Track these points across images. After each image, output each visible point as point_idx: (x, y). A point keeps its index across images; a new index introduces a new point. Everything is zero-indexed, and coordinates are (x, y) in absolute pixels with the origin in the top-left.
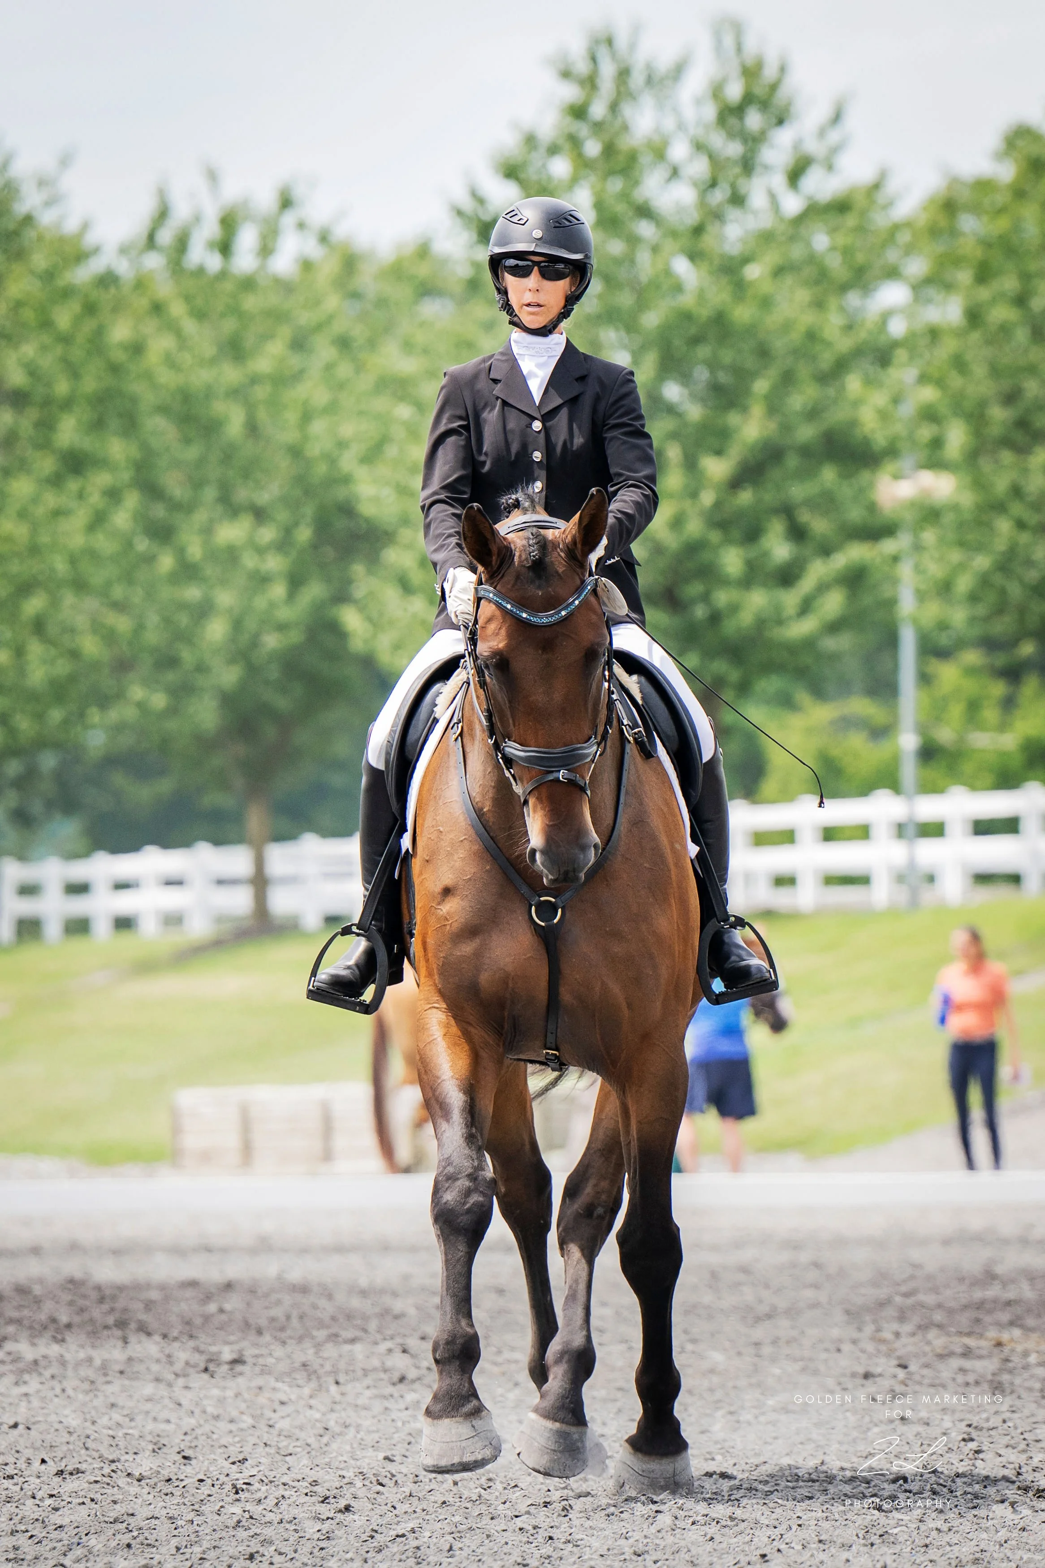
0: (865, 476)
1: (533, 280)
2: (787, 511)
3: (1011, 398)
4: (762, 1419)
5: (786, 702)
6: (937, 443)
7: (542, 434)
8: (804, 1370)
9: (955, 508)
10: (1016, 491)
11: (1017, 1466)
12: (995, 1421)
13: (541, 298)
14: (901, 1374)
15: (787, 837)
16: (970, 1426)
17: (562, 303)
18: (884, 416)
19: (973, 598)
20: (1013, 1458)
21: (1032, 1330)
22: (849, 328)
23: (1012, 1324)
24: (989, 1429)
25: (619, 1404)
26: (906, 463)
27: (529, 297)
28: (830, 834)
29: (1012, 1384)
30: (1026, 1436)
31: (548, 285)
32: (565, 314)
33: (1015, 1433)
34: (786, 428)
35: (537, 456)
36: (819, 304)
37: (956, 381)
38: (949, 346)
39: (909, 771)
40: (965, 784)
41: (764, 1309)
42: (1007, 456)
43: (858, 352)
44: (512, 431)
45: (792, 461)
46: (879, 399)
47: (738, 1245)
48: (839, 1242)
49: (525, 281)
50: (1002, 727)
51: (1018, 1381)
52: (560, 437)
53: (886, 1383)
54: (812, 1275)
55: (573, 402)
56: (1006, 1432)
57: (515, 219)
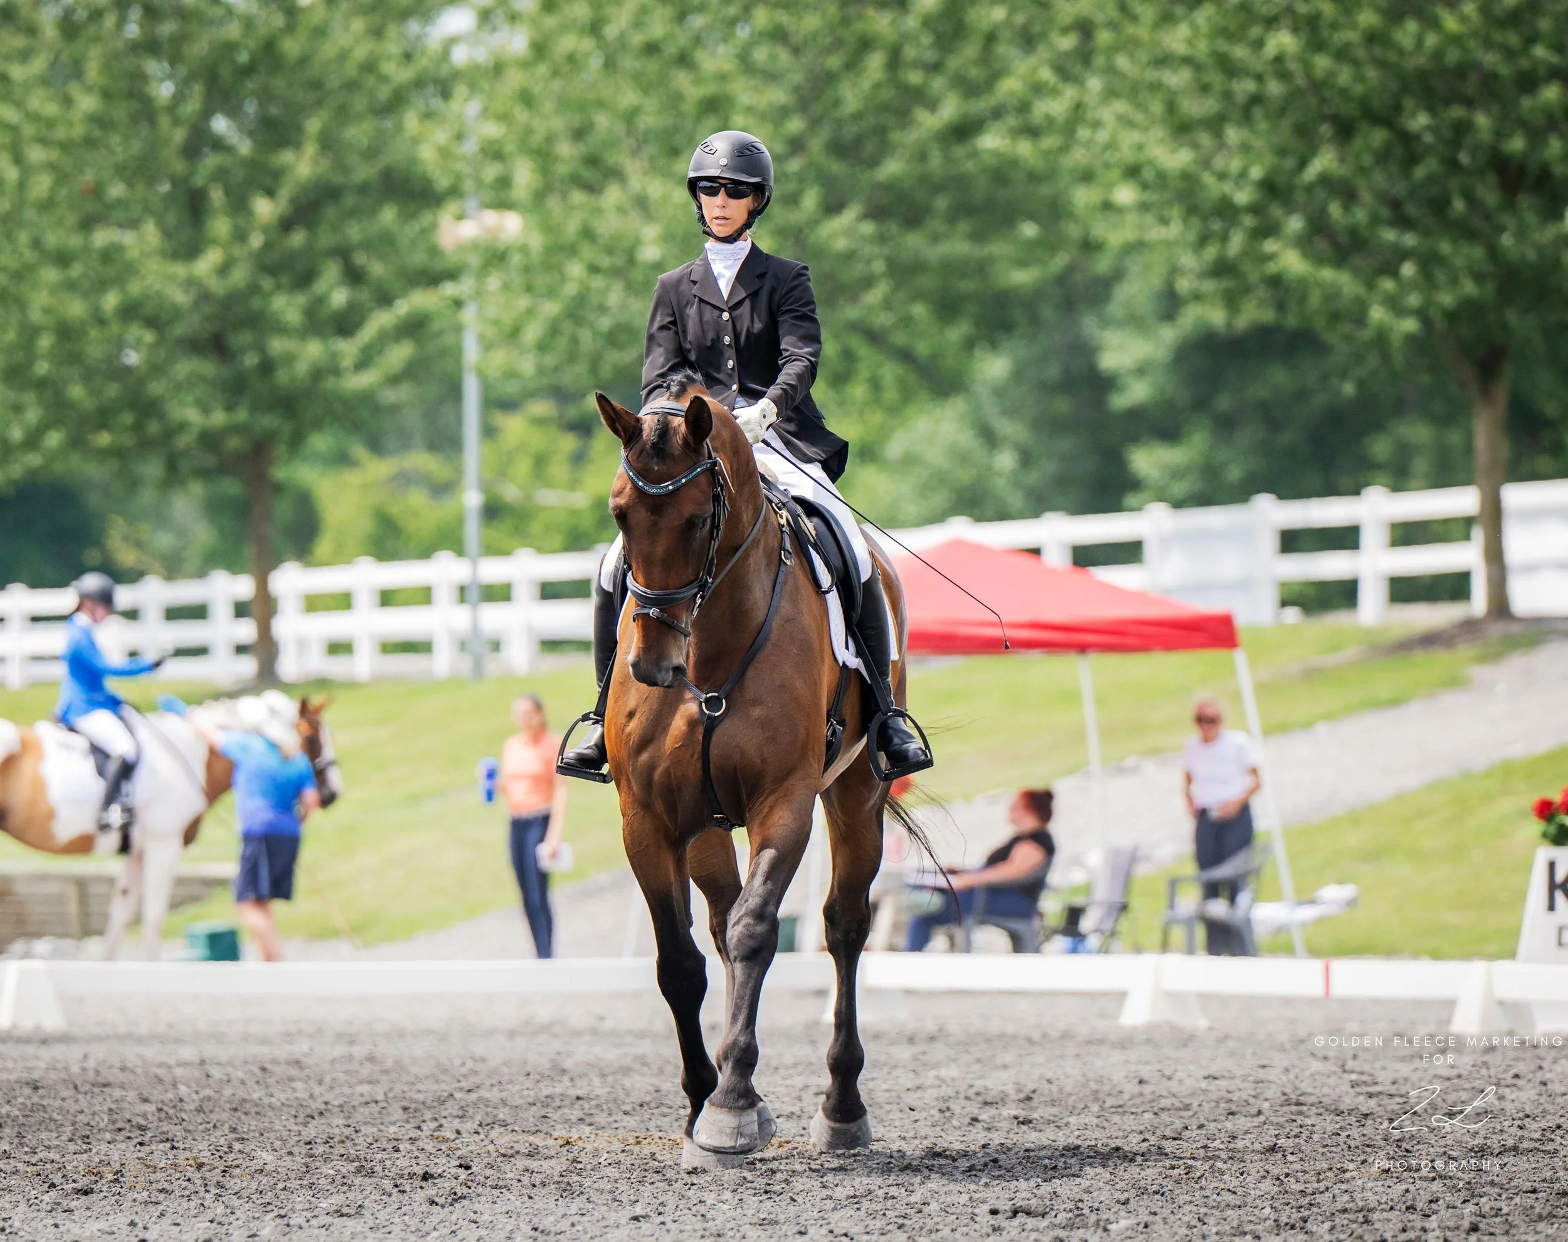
0: (426, 218)
1: (721, 198)
2: (343, 254)
3: (579, 134)
4: (314, 1222)
5: (342, 459)
6: (504, 182)
7: (730, 322)
8: (358, 1171)
9: (524, 249)
10: (588, 234)
12: (564, 1225)
13: (728, 213)
14: (463, 1174)
15: (343, 601)
16: (536, 1229)
17: (745, 216)
18: (445, 153)
19: (542, 347)
21: (601, 1128)
22: (408, 57)
23: (582, 1122)
24: (557, 1234)
25: (161, 1208)
26: (471, 204)
27: (717, 212)
28: (387, 598)
29: (581, 1186)
31: (733, 202)
32: (748, 225)
34: (340, 165)
35: (727, 340)
36: (377, 33)
37: (521, 115)
38: (515, 79)
39: (472, 530)
40: (531, 546)
41: (317, 1105)
42: (578, 197)
43: (419, 83)
44: (707, 322)
45: (350, 200)
46: (441, 135)
47: (289, 1037)
48: (398, 1034)
49: (714, 199)
50: (573, 484)
51: (587, 1182)
52: (744, 325)
53: (447, 1185)
54: (367, 1070)
55: (754, 296)
56: (574, 1237)
57: (707, 150)
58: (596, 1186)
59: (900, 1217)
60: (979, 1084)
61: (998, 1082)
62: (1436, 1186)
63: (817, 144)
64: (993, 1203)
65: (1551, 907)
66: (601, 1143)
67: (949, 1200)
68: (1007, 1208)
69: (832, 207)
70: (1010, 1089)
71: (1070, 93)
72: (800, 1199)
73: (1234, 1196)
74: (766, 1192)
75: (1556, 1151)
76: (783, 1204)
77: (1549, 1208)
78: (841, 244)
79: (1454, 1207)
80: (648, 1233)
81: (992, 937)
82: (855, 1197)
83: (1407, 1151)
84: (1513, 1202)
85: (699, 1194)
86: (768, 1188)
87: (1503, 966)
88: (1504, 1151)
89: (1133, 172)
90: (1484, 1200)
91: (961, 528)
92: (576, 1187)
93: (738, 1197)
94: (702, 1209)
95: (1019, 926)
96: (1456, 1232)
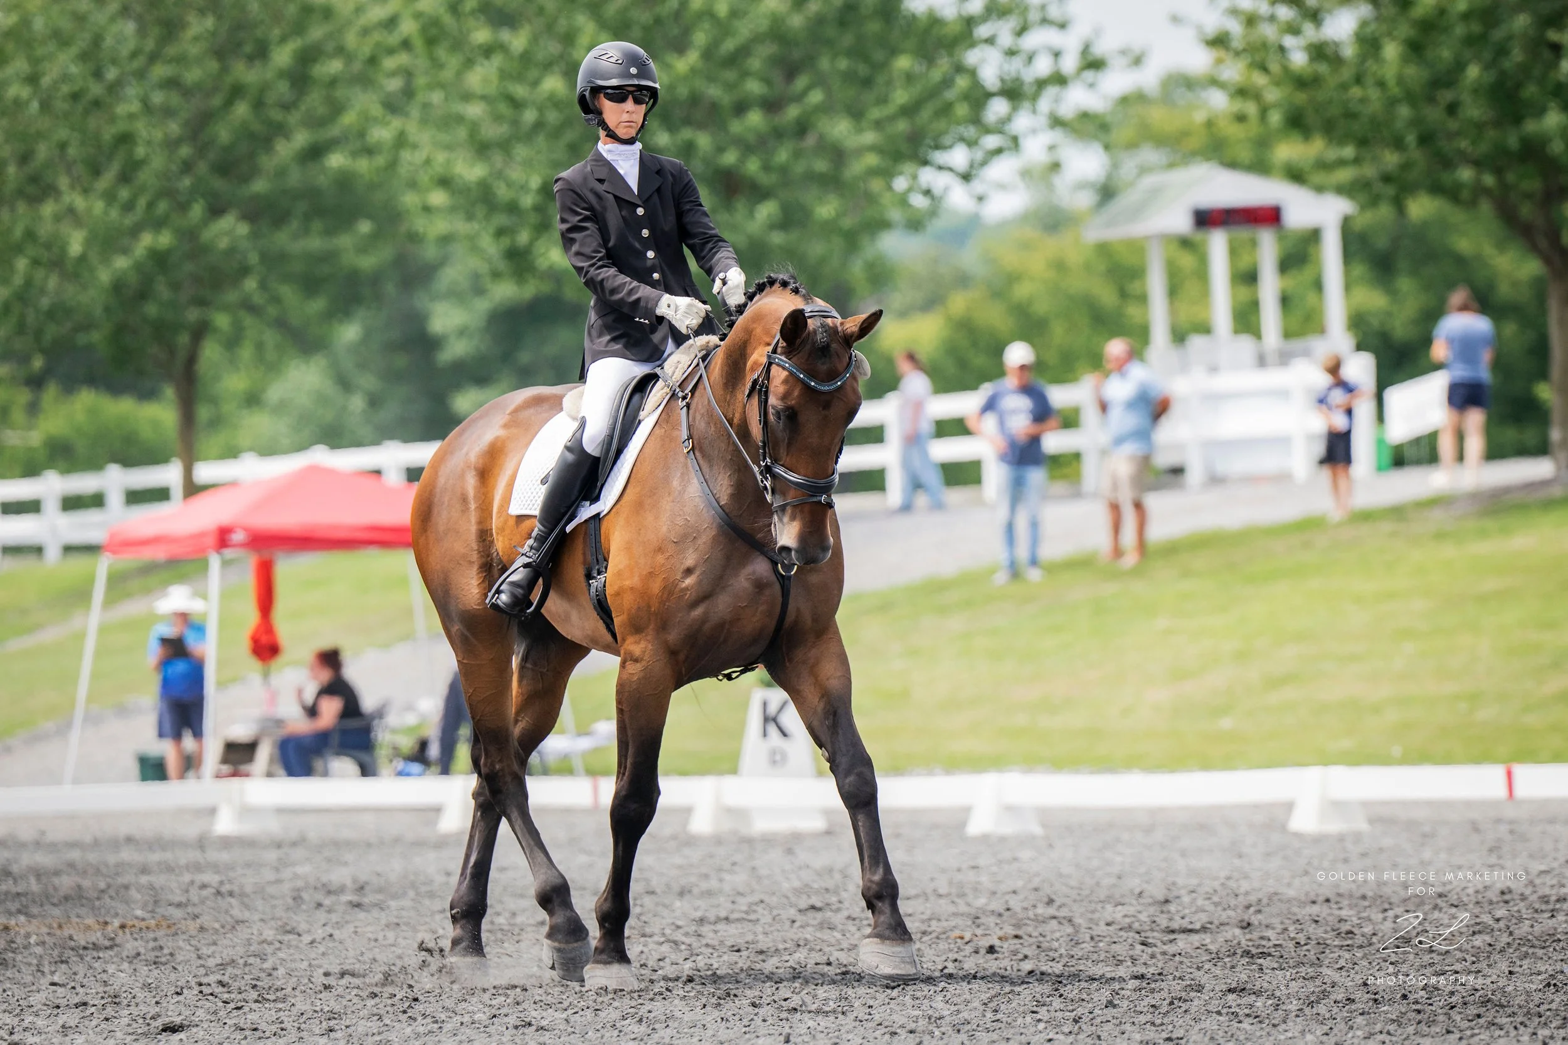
1: (628, 104)
3: (23, 159)
7: (646, 216)
11: (11, 1027)
13: (634, 118)
20: (8, 1021)
21: (34, 916)
23: (19, 912)
27: (622, 116)
29: (14, 960)
30: (21, 1002)
33: (13, 1001)
35: (645, 233)
50: (30, 427)
51: (19, 958)
58: (25, 960)
59: (253, 979)
60: (324, 879)
61: (340, 876)
62: (665, 948)
63: (202, 168)
64: (327, 967)
65: (765, 735)
66: (31, 928)
67: (293, 966)
68: (336, 971)
69: (216, 211)
70: (349, 883)
71: (396, 123)
72: (180, 968)
73: (510, 959)
74: (155, 963)
75: (758, 920)
76: (167, 972)
77: (749, 963)
78: (223, 243)
79: (677, 964)
80: (63, 995)
81: (343, 766)
82: (222, 965)
83: (645, 922)
84: (722, 959)
85: (104, 965)
86: (157, 960)
87: (729, 781)
88: (718, 920)
89: (445, 182)
90: (700, 958)
91: (321, 456)
92: (10, 962)
93: (133, 967)
94: (104, 977)
95: (365, 757)
96: (676, 983)
